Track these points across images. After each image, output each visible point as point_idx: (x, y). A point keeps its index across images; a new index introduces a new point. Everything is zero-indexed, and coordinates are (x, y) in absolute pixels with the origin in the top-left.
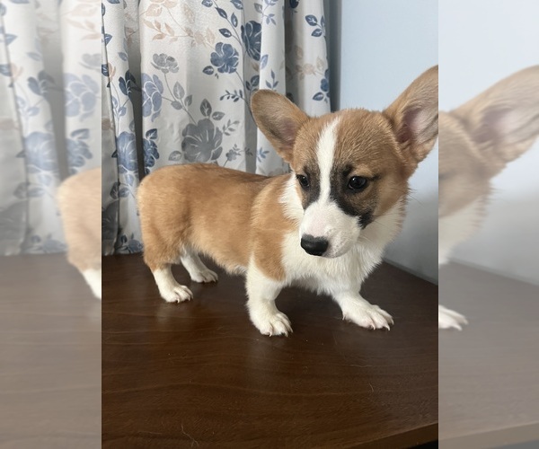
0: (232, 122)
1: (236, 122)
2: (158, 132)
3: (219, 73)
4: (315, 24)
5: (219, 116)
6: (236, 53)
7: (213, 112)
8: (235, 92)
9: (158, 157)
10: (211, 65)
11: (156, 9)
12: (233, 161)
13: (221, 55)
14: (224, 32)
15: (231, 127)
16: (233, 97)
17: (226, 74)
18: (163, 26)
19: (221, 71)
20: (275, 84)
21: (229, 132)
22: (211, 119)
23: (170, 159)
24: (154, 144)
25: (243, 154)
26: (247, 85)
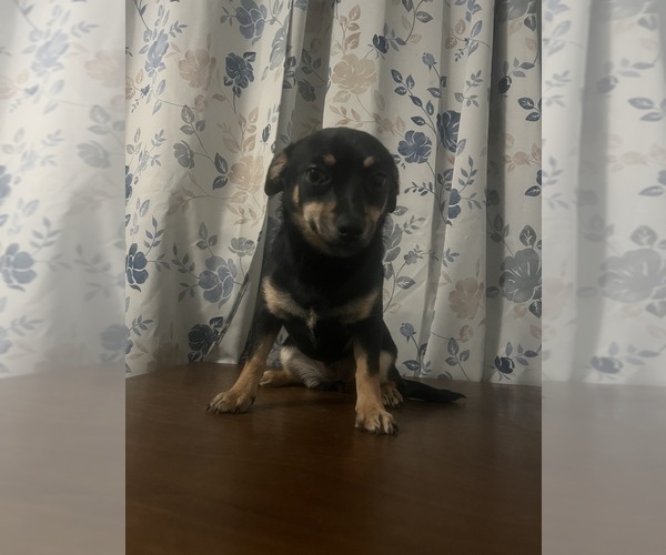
0: (416, 218)
1: (420, 219)
3: (406, 163)
4: (531, 108)
5: (401, 211)
6: (430, 142)
8: (424, 184)
10: (398, 154)
11: (344, 96)
12: (412, 264)
13: (411, 143)
14: (417, 120)
15: (413, 224)
16: (420, 190)
17: (415, 164)
18: (349, 111)
19: (408, 160)
20: (473, 173)
21: (412, 230)
25: (426, 257)
26: (439, 178)
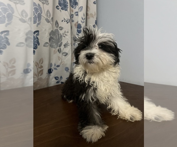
0: (66, 31)
1: (68, 32)
2: (39, 32)
3: (61, 10)
5: (61, 28)
6: (67, 3)
7: (59, 26)
8: (67, 19)
9: (39, 44)
10: (59, 6)
12: (66, 48)
13: (62, 2)
15: (65, 34)
16: (66, 21)
17: (63, 11)
19: (62, 9)
21: (65, 36)
22: (59, 29)
23: (44, 46)
24: (38, 38)
25: (70, 45)
26: (70, 17)
